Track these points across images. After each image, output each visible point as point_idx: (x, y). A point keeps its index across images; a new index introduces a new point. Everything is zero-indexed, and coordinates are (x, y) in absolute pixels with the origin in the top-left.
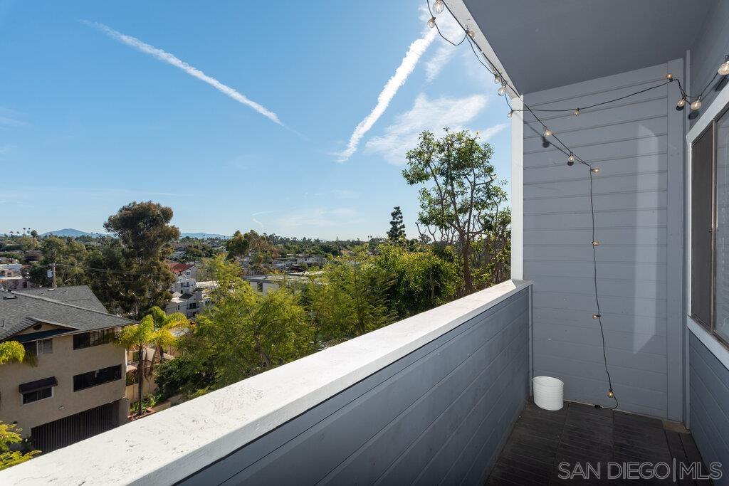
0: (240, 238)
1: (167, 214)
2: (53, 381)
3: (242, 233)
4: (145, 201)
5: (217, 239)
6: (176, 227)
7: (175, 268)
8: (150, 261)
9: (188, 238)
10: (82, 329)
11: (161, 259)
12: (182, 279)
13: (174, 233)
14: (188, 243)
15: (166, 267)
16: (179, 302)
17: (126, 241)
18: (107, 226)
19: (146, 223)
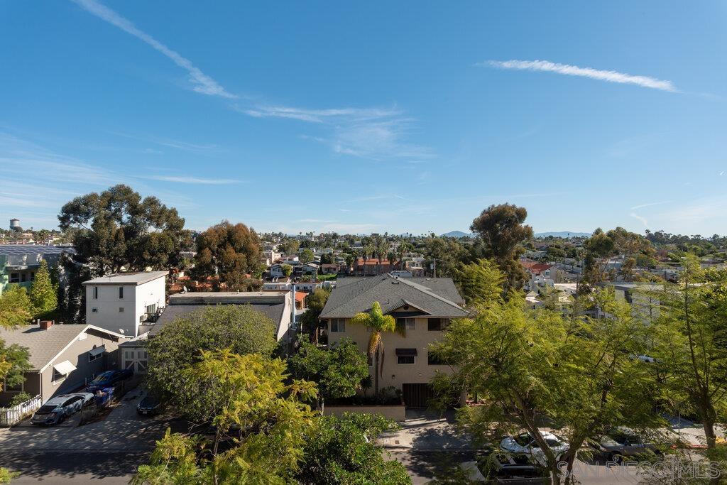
0: (601, 237)
1: (521, 214)
2: (414, 352)
3: (605, 231)
4: (502, 203)
5: (583, 238)
6: (530, 226)
7: (535, 267)
8: (505, 260)
9: (551, 237)
10: (434, 314)
11: (516, 258)
12: (538, 279)
13: (528, 232)
14: (551, 243)
15: (520, 266)
16: (534, 301)
17: (485, 240)
18: (472, 228)
19: (501, 225)
